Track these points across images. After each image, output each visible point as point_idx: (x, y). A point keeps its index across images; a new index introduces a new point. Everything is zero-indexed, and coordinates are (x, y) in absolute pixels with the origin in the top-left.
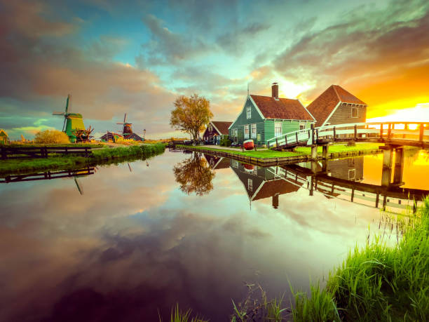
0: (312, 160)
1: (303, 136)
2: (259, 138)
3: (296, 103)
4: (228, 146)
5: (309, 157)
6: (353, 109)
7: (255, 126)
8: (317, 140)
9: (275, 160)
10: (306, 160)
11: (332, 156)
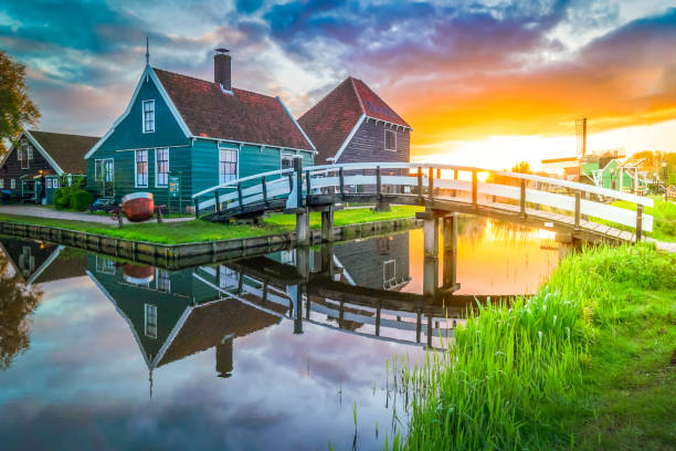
0: (299, 246)
1: (278, 188)
2: (175, 188)
3: (273, 106)
4: (81, 209)
5: (292, 238)
6: (388, 133)
7: (166, 154)
8: (308, 198)
9: (206, 250)
10: (287, 244)
11: (343, 234)
